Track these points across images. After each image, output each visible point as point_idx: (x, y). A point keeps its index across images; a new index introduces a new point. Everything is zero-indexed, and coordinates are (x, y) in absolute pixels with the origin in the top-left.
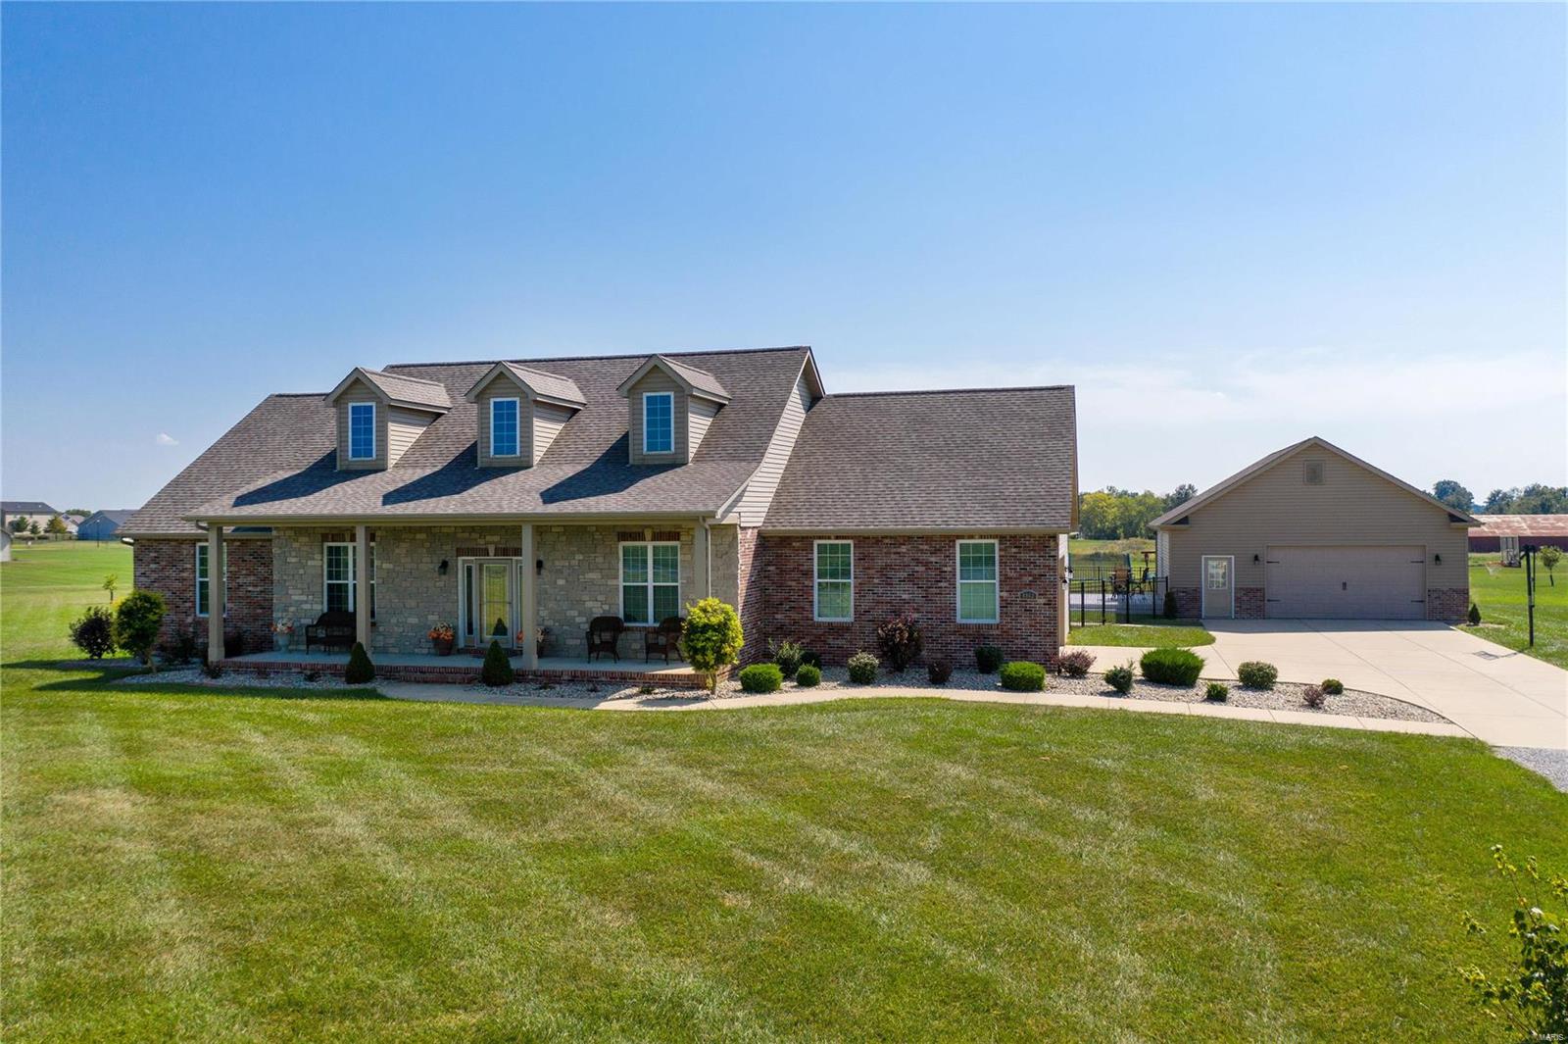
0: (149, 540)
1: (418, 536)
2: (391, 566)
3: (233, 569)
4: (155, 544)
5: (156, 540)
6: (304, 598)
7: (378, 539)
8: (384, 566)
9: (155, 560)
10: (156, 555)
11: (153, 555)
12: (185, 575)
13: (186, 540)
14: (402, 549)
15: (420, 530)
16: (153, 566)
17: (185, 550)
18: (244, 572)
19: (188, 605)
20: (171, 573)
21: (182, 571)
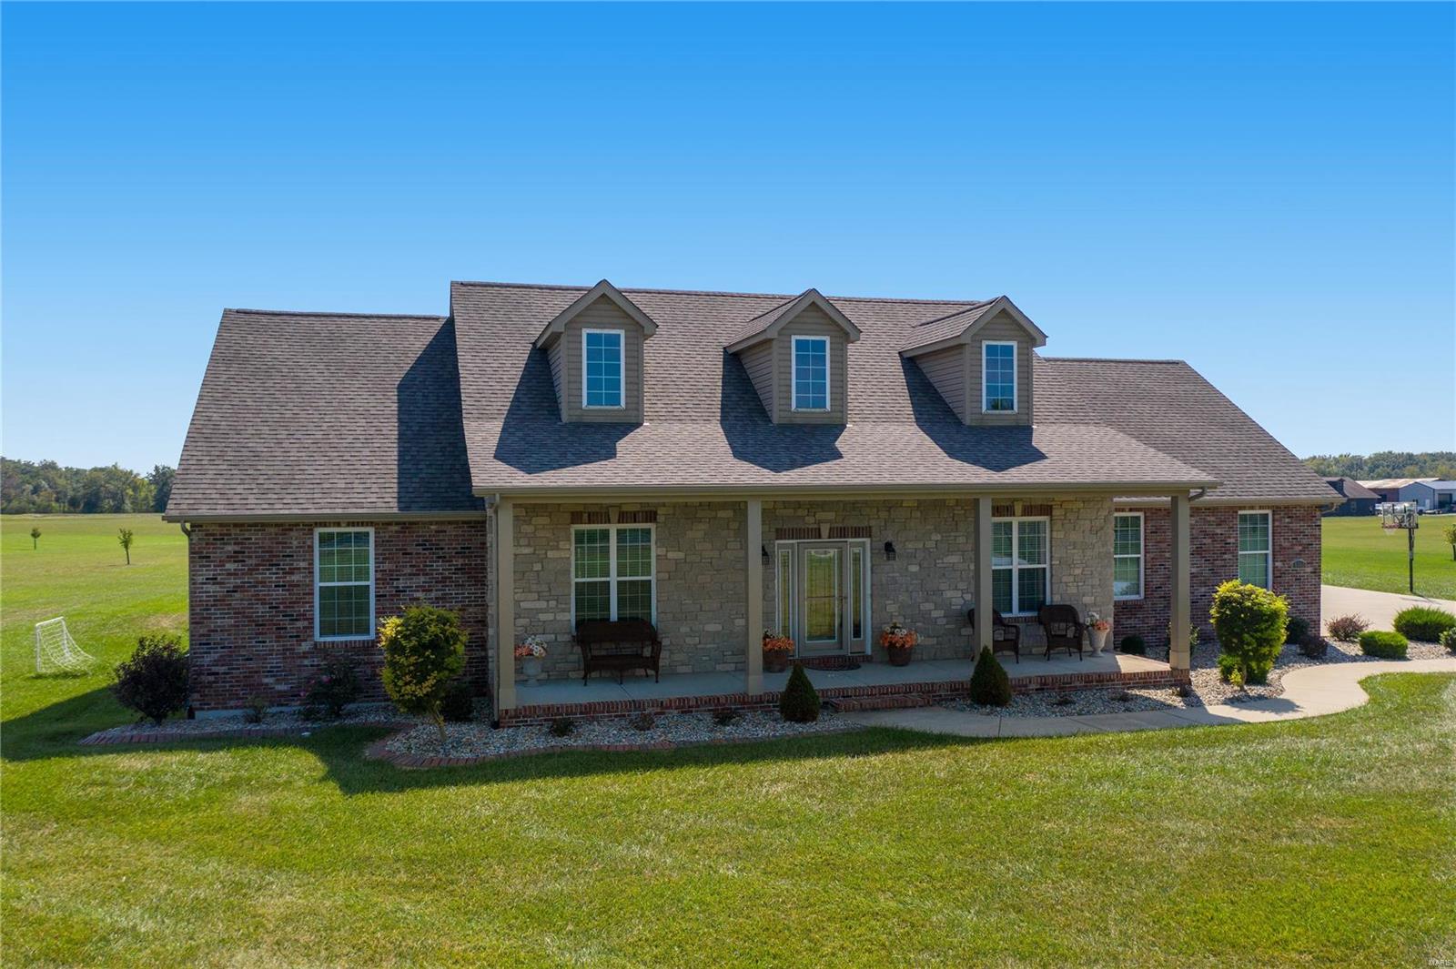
0: (221, 525)
1: (721, 514)
2: (681, 555)
3: (387, 566)
4: (234, 531)
5: (236, 525)
6: (543, 604)
7: (661, 519)
8: (670, 555)
9: (235, 557)
10: (237, 548)
11: (230, 548)
12: (295, 578)
13: (297, 525)
14: (698, 532)
15: (724, 506)
16: (231, 566)
17: (294, 540)
18: (408, 571)
19: (300, 624)
20: (271, 576)
21: (292, 571)
